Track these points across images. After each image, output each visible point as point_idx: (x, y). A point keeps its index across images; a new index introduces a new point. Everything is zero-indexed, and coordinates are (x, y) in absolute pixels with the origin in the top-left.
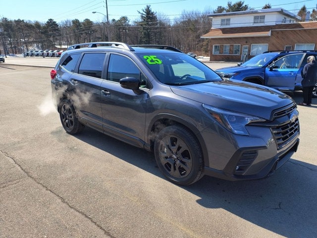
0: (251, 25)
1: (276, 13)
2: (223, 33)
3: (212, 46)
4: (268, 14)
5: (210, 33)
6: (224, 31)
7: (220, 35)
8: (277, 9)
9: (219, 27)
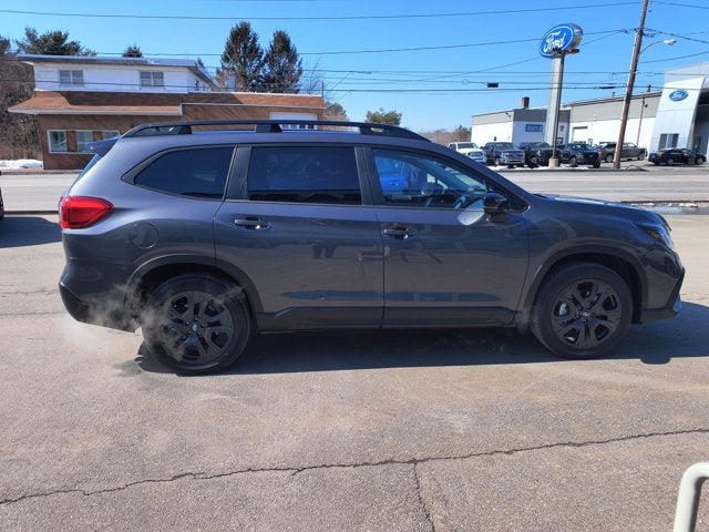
0: (137, 89)
1: (186, 70)
2: (71, 103)
3: (44, 134)
4: (171, 69)
5: (34, 101)
6: (72, 98)
7: (63, 107)
8: (188, 61)
9: (57, 87)
